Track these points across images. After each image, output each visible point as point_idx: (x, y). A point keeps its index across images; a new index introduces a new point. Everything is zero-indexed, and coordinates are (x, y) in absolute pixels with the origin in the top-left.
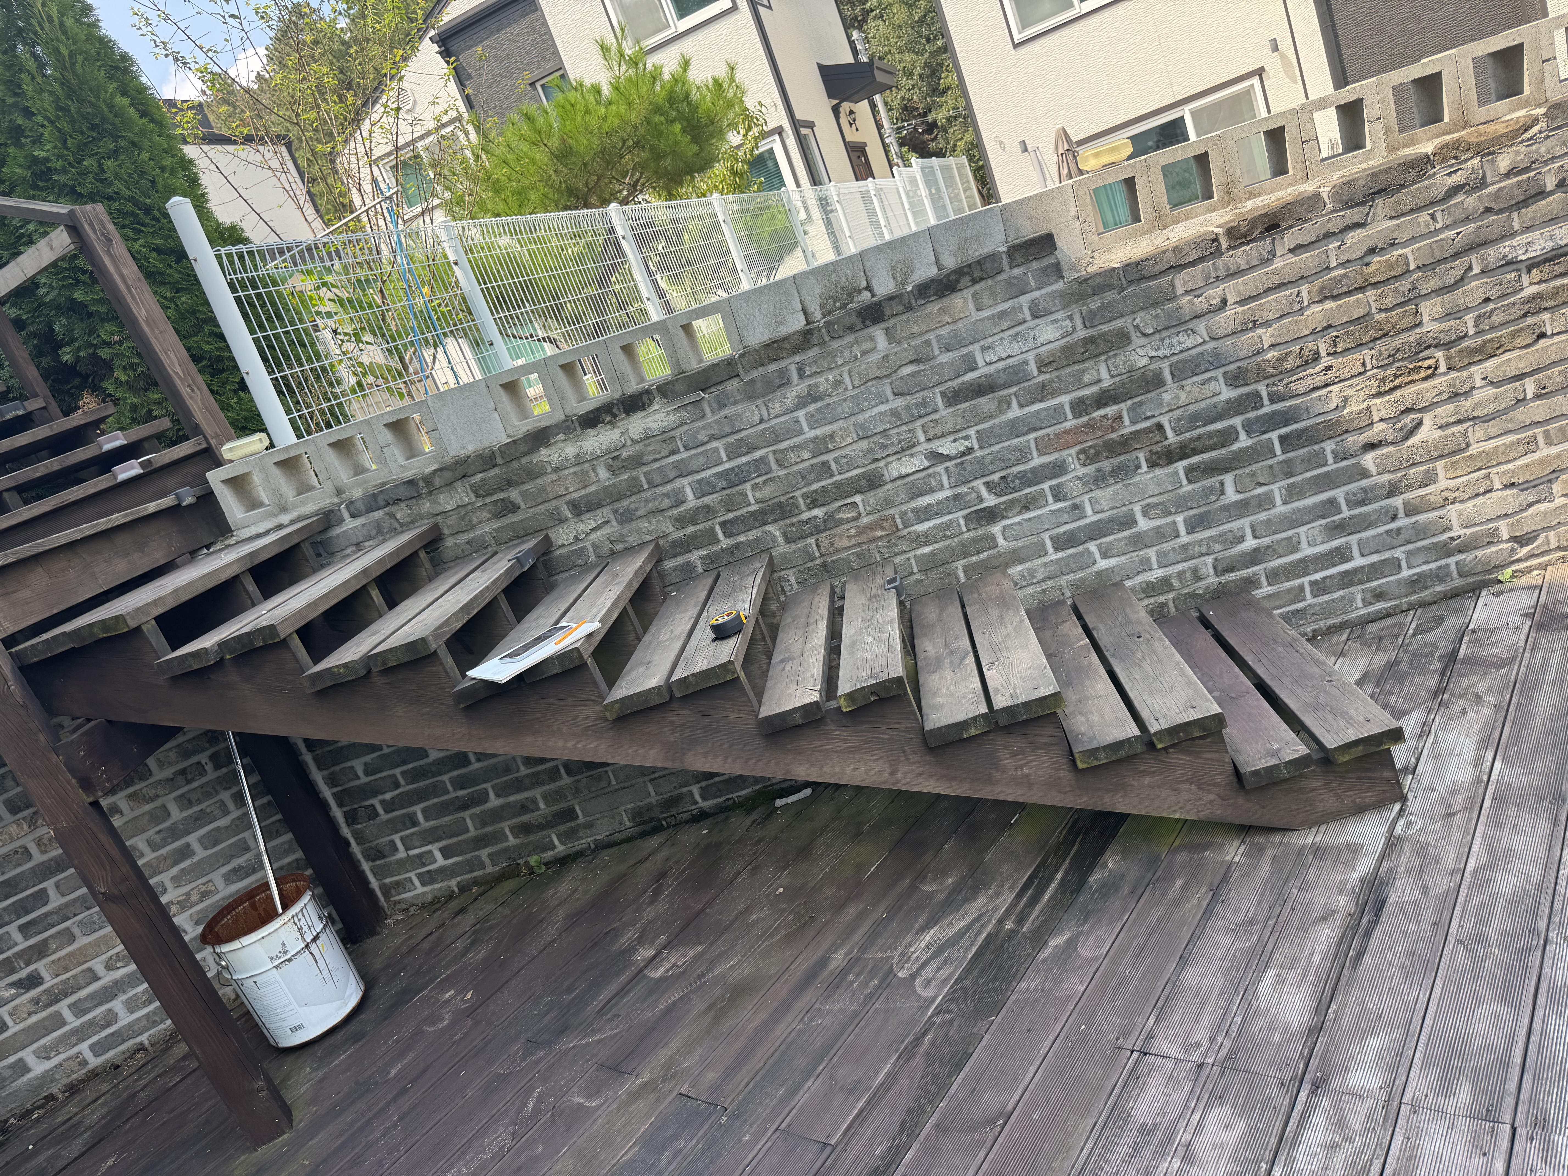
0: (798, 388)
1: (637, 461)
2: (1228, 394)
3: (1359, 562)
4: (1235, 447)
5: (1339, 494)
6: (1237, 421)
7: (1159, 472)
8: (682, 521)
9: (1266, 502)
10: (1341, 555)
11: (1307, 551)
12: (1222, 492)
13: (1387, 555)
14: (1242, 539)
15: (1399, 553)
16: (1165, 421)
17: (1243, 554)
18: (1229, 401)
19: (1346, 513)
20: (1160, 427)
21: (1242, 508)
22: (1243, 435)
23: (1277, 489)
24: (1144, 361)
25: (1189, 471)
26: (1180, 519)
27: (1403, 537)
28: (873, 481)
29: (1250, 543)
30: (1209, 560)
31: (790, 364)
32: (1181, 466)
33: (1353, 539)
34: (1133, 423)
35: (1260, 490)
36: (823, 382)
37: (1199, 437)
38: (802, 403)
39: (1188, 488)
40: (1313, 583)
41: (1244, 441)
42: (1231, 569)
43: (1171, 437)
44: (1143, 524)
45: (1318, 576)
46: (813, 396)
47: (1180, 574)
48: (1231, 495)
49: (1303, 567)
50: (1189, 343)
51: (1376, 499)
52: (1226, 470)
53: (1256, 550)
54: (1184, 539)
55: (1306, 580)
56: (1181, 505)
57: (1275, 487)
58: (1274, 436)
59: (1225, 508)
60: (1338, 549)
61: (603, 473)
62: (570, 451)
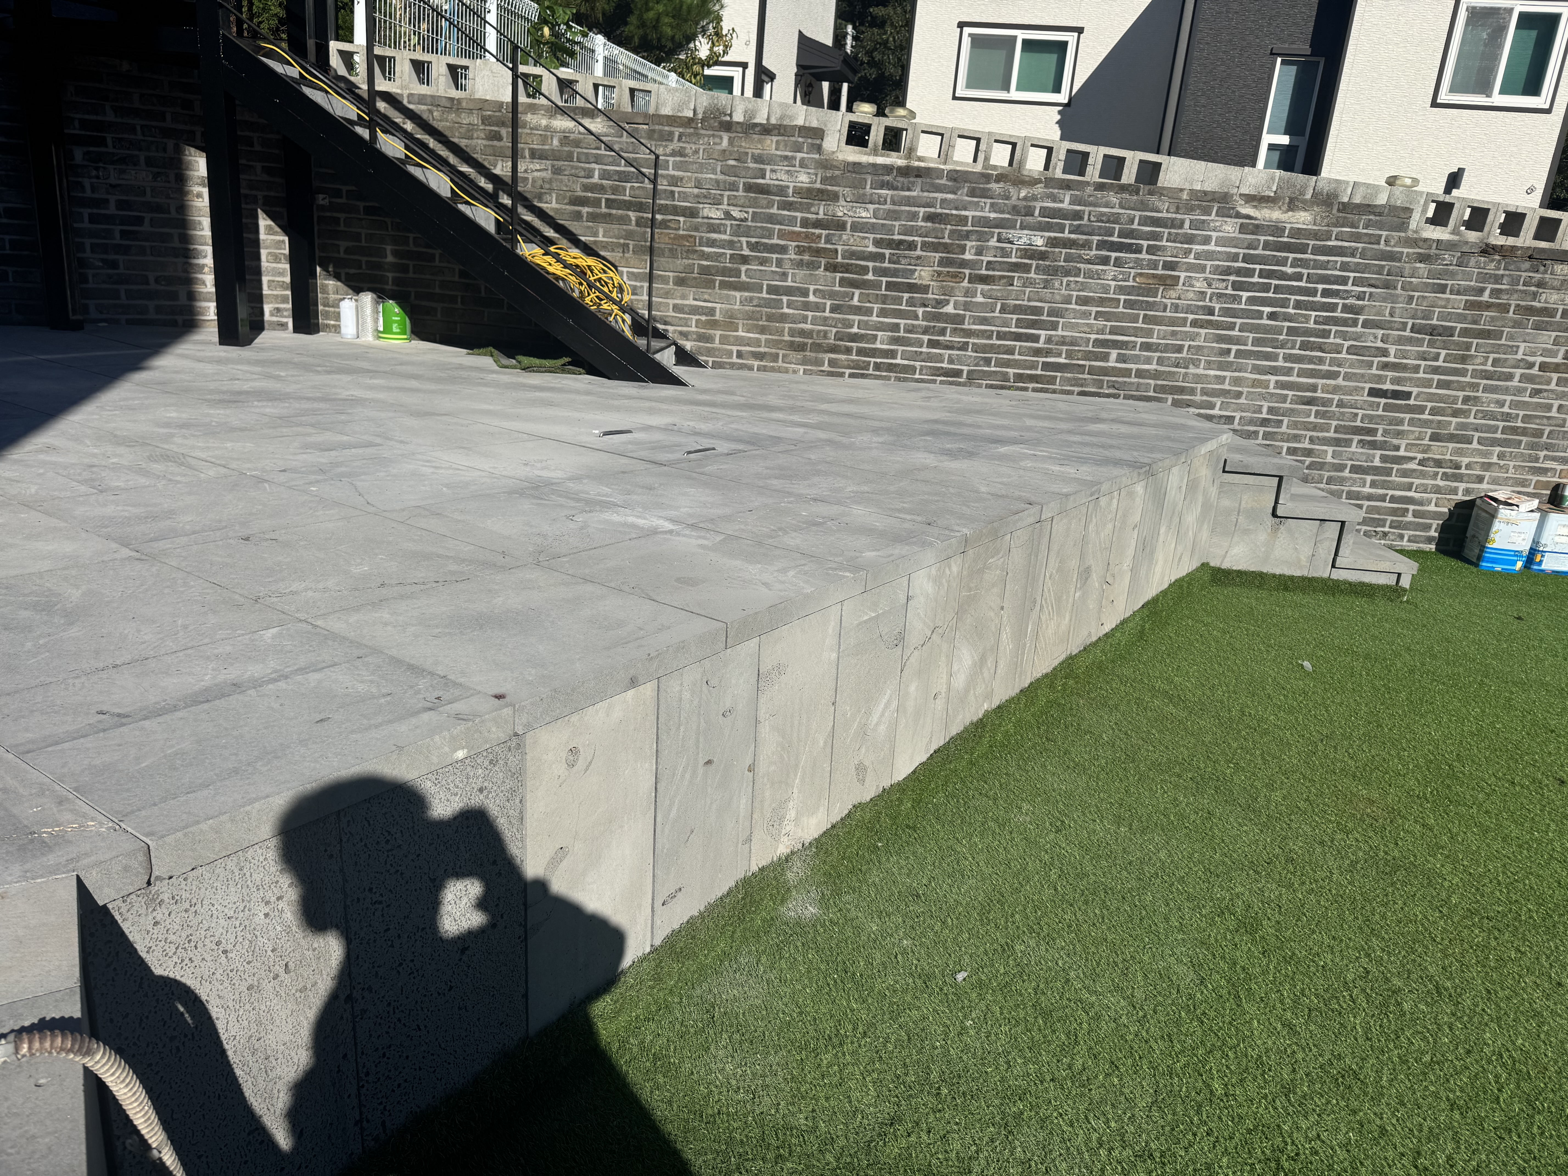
0: (675, 145)
1: (577, 143)
2: (872, 249)
3: (898, 361)
4: (866, 277)
5: (902, 322)
6: (871, 264)
7: (828, 273)
8: (586, 188)
9: (869, 312)
10: (892, 354)
11: (878, 345)
12: (852, 299)
13: (912, 363)
14: (852, 327)
15: (917, 364)
16: (840, 248)
17: (850, 334)
18: (871, 252)
19: (902, 334)
20: (836, 251)
21: (858, 310)
22: (871, 274)
23: (876, 307)
24: (840, 214)
25: (842, 280)
26: (829, 303)
27: (922, 357)
28: (692, 213)
29: (855, 330)
30: (834, 330)
31: (677, 131)
32: (839, 275)
33: (901, 348)
34: (826, 243)
35: (868, 305)
36: (689, 148)
37: (851, 265)
38: (673, 154)
39: (837, 288)
40: (875, 363)
41: (870, 276)
42: (841, 340)
43: (840, 259)
44: (812, 298)
45: (878, 360)
46: (681, 153)
47: (819, 332)
48: (855, 302)
49: (874, 353)
50: (864, 214)
51: (916, 333)
52: (857, 287)
53: (856, 334)
54: (827, 314)
55: (873, 360)
56: (832, 295)
57: (876, 306)
58: (884, 279)
59: (850, 307)
60: (892, 351)
61: (556, 142)
62: (544, 122)
